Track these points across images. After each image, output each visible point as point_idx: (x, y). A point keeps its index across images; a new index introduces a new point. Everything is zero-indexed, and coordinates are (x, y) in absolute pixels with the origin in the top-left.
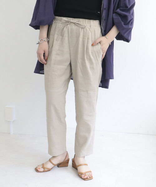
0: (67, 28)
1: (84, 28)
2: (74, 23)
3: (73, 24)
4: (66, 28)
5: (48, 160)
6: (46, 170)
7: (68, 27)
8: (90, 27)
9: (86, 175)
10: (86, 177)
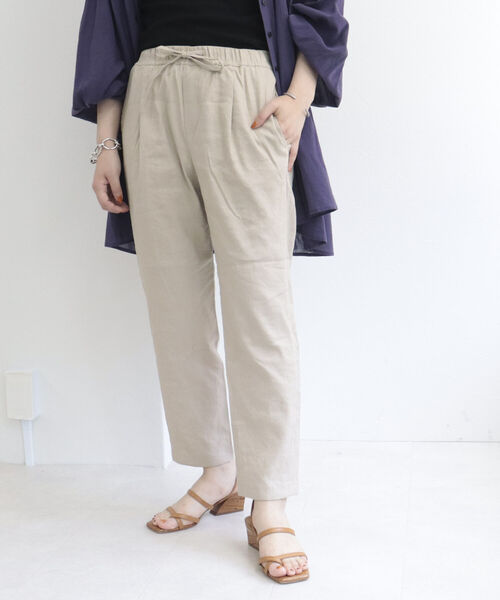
0: (172, 75)
1: (219, 72)
2: (190, 60)
3: (187, 62)
4: (169, 74)
5: (186, 492)
6: (185, 523)
7: (174, 72)
8: (237, 69)
9: (283, 565)
10: (283, 571)
